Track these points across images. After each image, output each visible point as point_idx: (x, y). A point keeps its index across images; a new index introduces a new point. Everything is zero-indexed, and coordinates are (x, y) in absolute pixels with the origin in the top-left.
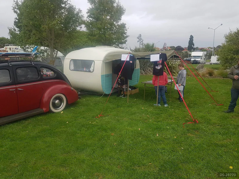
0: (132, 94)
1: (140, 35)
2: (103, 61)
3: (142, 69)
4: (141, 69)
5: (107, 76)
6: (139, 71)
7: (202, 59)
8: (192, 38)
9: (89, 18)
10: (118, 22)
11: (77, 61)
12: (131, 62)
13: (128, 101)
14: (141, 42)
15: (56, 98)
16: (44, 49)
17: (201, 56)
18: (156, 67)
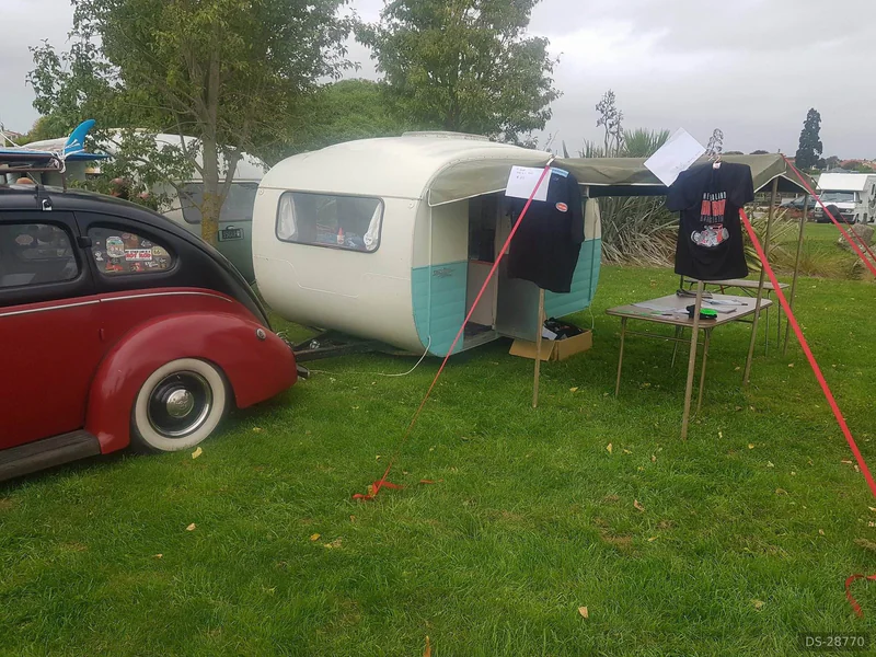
0: (560, 359)
1: (611, 94)
2: (424, 201)
3: (610, 239)
4: (605, 239)
5: (442, 272)
6: (598, 251)
7: (861, 202)
8: (813, 119)
9: (389, 16)
10: (515, 34)
11: (322, 197)
12: (562, 207)
13: (535, 400)
14: (611, 126)
15: (172, 381)
16: (180, 146)
17: (857, 192)
18: (696, 237)
